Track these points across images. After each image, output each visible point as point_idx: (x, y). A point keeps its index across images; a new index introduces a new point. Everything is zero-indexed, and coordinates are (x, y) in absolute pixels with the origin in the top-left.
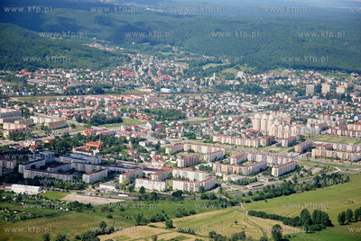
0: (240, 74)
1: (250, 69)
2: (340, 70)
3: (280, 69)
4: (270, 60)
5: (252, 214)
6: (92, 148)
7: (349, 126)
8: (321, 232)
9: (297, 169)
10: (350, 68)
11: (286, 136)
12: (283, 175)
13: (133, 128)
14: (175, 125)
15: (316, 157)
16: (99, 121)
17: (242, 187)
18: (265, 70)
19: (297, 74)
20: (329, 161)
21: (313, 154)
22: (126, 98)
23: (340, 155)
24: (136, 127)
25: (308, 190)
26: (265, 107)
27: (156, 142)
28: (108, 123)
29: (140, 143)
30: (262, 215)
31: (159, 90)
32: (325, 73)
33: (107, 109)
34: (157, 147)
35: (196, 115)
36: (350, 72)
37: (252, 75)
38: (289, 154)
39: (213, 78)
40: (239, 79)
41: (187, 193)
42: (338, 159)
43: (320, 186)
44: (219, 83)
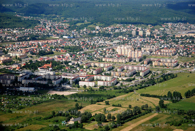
0: (97, 28)
1: (101, 25)
2: (143, 24)
3: (115, 24)
4: (109, 20)
5: (143, 95)
6: (47, 67)
7: (162, 50)
8: (179, 102)
9: (150, 72)
10: (147, 22)
11: (136, 56)
12: (145, 75)
13: (61, 56)
14: (80, 54)
15: (155, 66)
16: (42, 53)
17: (130, 83)
18: (109, 25)
19: (124, 26)
20: (162, 68)
21: (153, 65)
22: (49, 42)
23: (167, 64)
24: (62, 56)
25: (161, 82)
26: (117, 43)
27: (76, 63)
28: (47, 54)
29: (69, 64)
30: (148, 96)
31: (62, 37)
32: (136, 25)
33: (42, 48)
34: (78, 65)
35: (87, 48)
36: (148, 24)
37: (103, 28)
38: (142, 65)
39: (85, 30)
40: (97, 30)
41: (106, 87)
42: (166, 66)
43: (165, 80)
44: (88, 32)
